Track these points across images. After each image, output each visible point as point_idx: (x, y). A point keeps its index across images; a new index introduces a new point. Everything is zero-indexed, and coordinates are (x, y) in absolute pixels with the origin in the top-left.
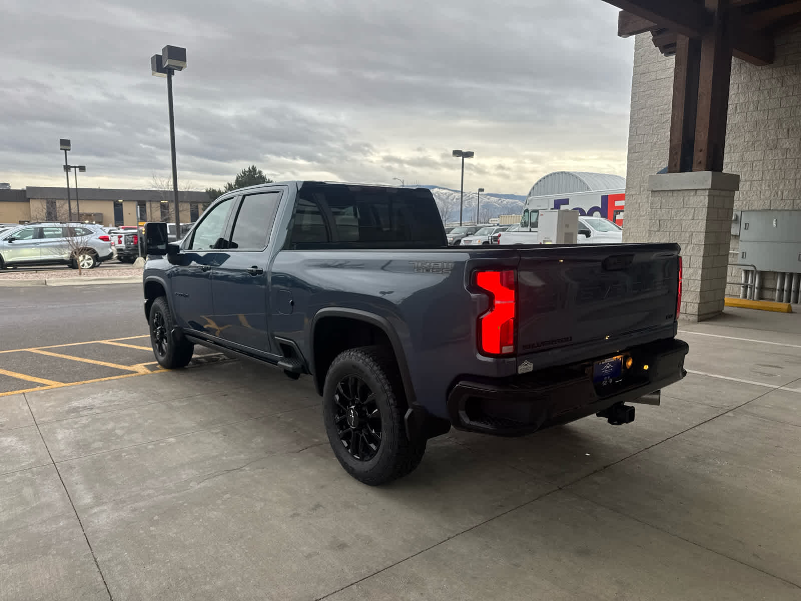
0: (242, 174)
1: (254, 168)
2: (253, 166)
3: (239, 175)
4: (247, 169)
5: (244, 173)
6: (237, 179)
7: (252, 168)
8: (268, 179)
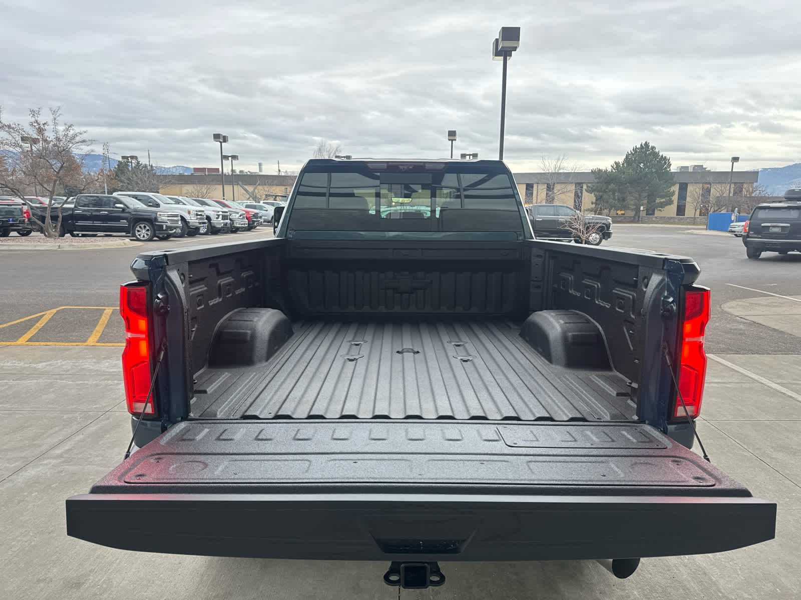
0: (632, 151)
1: (647, 144)
2: (646, 142)
3: (630, 153)
4: (639, 146)
5: (635, 150)
6: (627, 157)
7: (645, 145)
8: (661, 155)
